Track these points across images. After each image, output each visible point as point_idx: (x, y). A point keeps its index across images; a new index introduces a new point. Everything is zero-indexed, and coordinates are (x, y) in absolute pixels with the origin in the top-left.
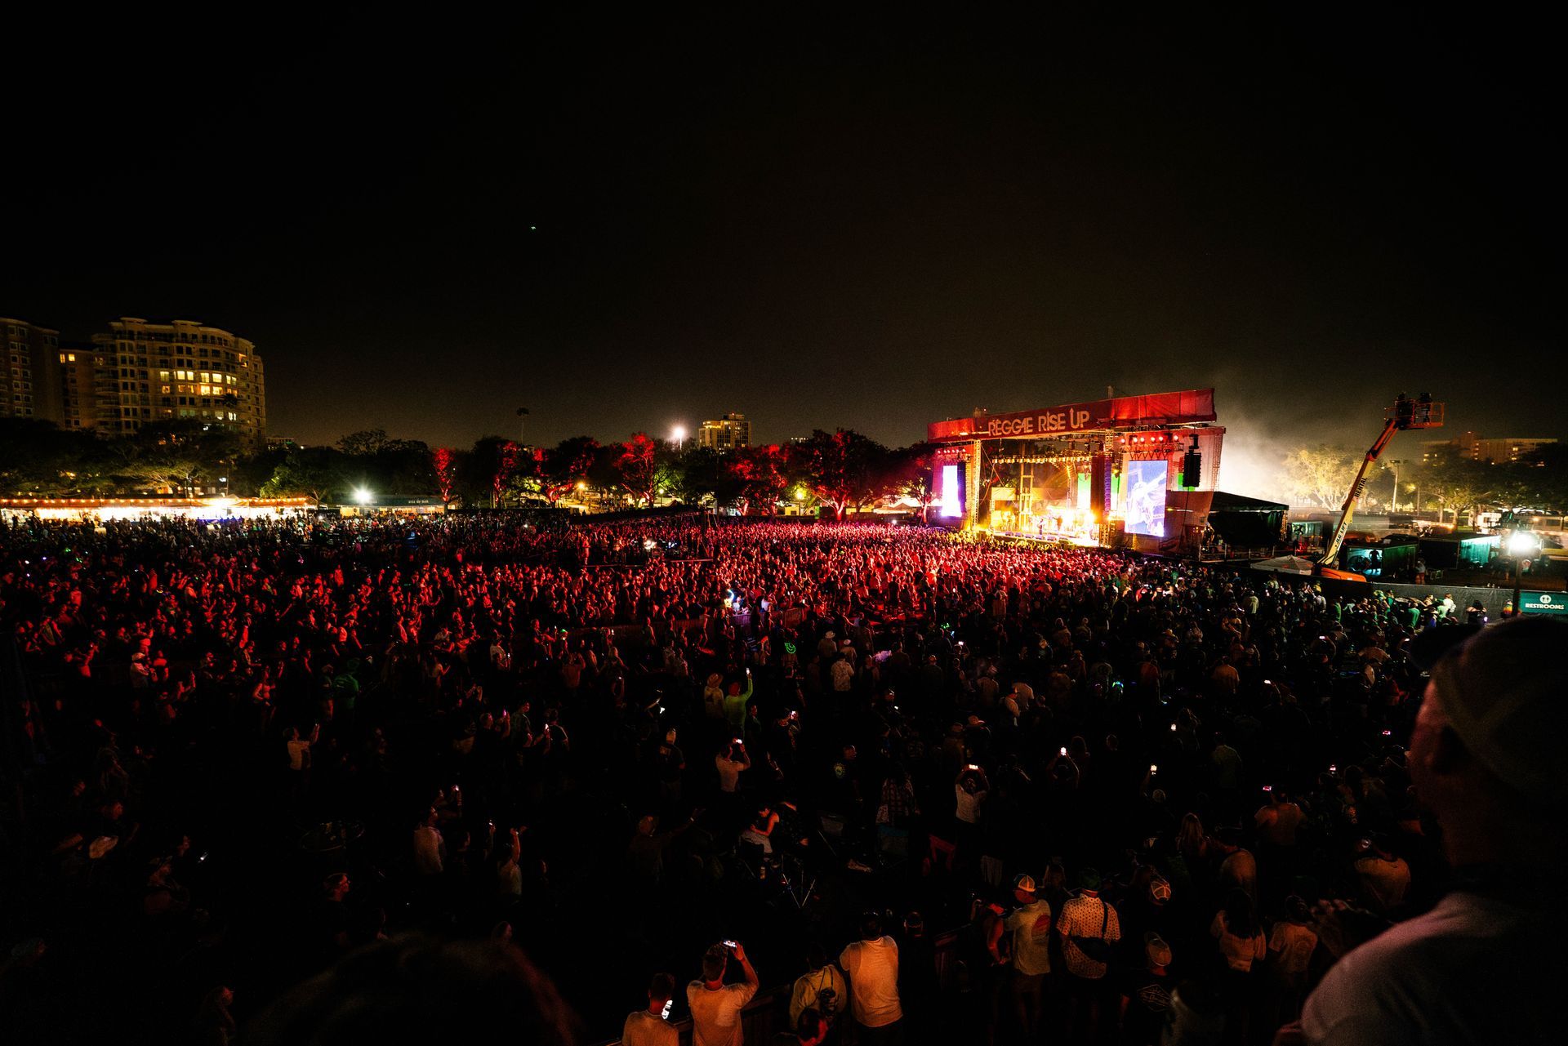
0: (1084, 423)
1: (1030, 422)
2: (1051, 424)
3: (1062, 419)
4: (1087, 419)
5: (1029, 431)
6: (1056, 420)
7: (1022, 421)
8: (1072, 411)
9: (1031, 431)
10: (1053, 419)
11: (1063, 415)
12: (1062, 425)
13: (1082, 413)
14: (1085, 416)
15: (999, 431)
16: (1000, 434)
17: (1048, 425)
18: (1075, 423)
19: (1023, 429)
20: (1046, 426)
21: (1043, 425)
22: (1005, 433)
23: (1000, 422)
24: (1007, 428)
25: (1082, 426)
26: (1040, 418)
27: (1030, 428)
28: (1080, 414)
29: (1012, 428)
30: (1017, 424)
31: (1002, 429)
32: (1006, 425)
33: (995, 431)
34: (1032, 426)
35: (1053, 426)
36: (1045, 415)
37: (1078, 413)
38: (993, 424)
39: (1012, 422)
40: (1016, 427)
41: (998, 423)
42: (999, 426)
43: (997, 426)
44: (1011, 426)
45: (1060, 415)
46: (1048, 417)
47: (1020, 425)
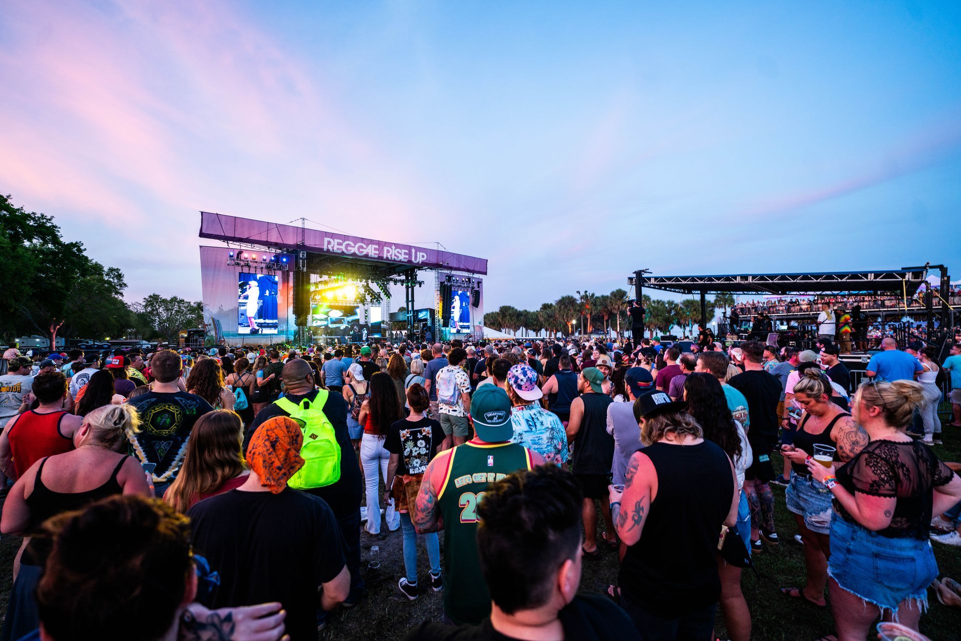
0: (422, 260)
1: (375, 249)
2: (395, 255)
3: (405, 254)
4: (424, 259)
5: (373, 256)
6: (401, 254)
7: (367, 246)
8: (413, 250)
9: (377, 257)
10: (398, 252)
11: (407, 251)
12: (404, 258)
13: (421, 254)
14: (423, 256)
15: (338, 249)
16: (340, 252)
17: (393, 255)
18: (416, 259)
19: (368, 253)
20: (391, 255)
22: (346, 252)
23: (340, 241)
24: (349, 248)
25: (420, 262)
26: (386, 248)
27: (375, 254)
29: (356, 250)
30: (362, 247)
31: (343, 247)
32: (347, 246)
33: (333, 248)
34: (377, 252)
35: (398, 257)
36: (391, 247)
37: (418, 253)
38: (331, 240)
39: (355, 244)
40: (361, 250)
41: (337, 241)
42: (339, 244)
43: (336, 243)
44: (354, 247)
45: (404, 251)
46: (393, 250)
47: (365, 249)
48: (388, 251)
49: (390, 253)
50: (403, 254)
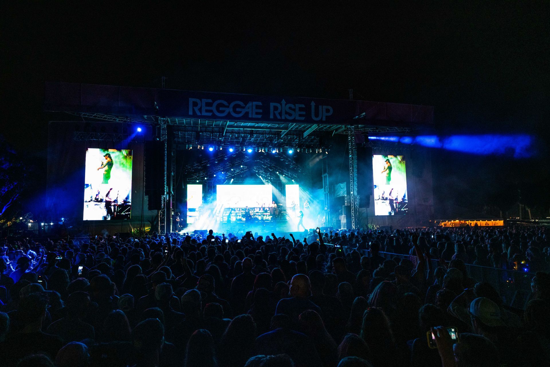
0: (326, 116)
1: (257, 107)
2: (286, 113)
3: (301, 109)
4: (329, 114)
5: (255, 116)
6: (294, 110)
7: (246, 105)
8: (313, 104)
9: (260, 116)
10: (290, 108)
11: (303, 106)
12: (300, 115)
13: (325, 107)
14: (328, 111)
15: (207, 111)
16: (210, 114)
17: (283, 112)
18: (317, 115)
19: (247, 113)
20: (280, 114)
21: (277, 113)
22: (217, 114)
23: (210, 101)
24: (221, 109)
25: (324, 119)
26: (272, 105)
27: (257, 113)
28: (322, 109)
29: (231, 110)
31: (214, 108)
32: (219, 106)
33: (200, 110)
34: (261, 111)
35: (290, 115)
36: (279, 102)
37: (320, 107)
38: (198, 101)
39: (229, 103)
40: (238, 109)
41: (204, 101)
42: (208, 104)
43: (204, 104)
44: (228, 107)
45: (298, 106)
46: (283, 105)
47: (244, 108)
48: (276, 108)
49: (279, 111)
50: (297, 110)
